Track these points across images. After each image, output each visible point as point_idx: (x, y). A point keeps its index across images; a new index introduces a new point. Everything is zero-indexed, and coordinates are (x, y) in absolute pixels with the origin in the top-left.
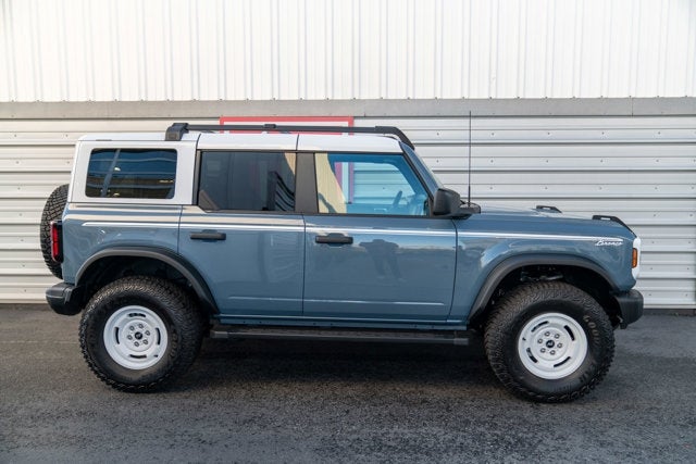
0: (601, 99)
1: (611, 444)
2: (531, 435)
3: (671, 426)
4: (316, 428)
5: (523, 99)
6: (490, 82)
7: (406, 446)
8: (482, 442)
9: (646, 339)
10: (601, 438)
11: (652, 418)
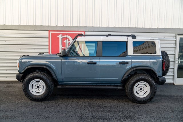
0: (150, 28)
1: (153, 117)
2: (133, 115)
3: (168, 112)
4: (77, 114)
5: (130, 28)
6: (121, 23)
7: (101, 118)
8: (120, 117)
9: (161, 91)
10: (151, 115)
11: (163, 110)
